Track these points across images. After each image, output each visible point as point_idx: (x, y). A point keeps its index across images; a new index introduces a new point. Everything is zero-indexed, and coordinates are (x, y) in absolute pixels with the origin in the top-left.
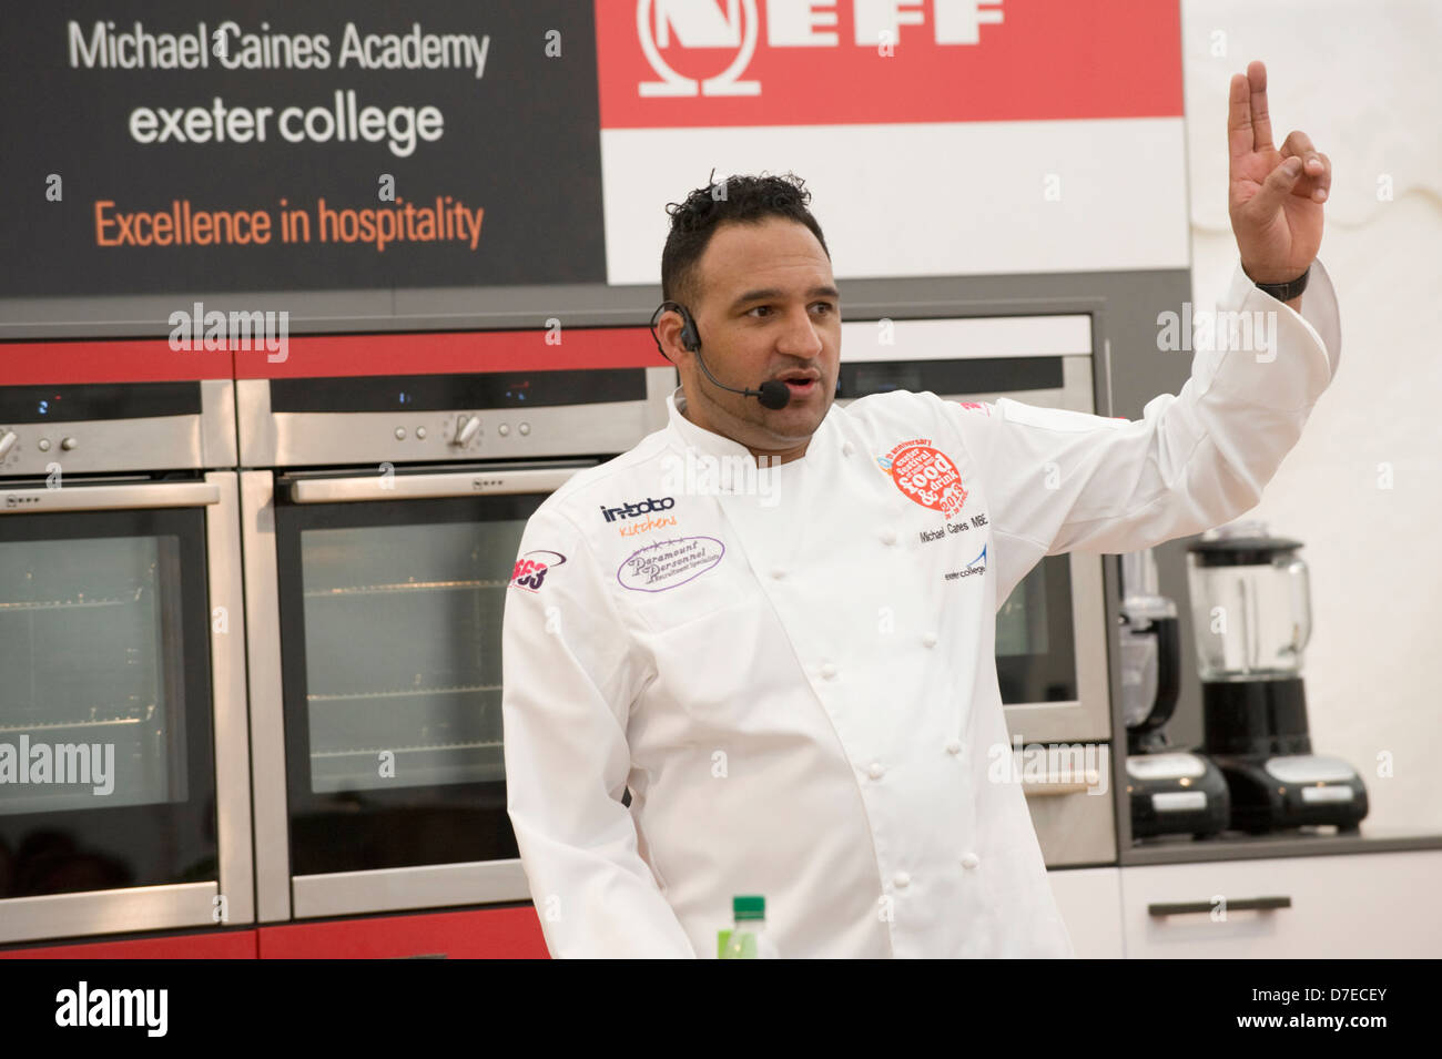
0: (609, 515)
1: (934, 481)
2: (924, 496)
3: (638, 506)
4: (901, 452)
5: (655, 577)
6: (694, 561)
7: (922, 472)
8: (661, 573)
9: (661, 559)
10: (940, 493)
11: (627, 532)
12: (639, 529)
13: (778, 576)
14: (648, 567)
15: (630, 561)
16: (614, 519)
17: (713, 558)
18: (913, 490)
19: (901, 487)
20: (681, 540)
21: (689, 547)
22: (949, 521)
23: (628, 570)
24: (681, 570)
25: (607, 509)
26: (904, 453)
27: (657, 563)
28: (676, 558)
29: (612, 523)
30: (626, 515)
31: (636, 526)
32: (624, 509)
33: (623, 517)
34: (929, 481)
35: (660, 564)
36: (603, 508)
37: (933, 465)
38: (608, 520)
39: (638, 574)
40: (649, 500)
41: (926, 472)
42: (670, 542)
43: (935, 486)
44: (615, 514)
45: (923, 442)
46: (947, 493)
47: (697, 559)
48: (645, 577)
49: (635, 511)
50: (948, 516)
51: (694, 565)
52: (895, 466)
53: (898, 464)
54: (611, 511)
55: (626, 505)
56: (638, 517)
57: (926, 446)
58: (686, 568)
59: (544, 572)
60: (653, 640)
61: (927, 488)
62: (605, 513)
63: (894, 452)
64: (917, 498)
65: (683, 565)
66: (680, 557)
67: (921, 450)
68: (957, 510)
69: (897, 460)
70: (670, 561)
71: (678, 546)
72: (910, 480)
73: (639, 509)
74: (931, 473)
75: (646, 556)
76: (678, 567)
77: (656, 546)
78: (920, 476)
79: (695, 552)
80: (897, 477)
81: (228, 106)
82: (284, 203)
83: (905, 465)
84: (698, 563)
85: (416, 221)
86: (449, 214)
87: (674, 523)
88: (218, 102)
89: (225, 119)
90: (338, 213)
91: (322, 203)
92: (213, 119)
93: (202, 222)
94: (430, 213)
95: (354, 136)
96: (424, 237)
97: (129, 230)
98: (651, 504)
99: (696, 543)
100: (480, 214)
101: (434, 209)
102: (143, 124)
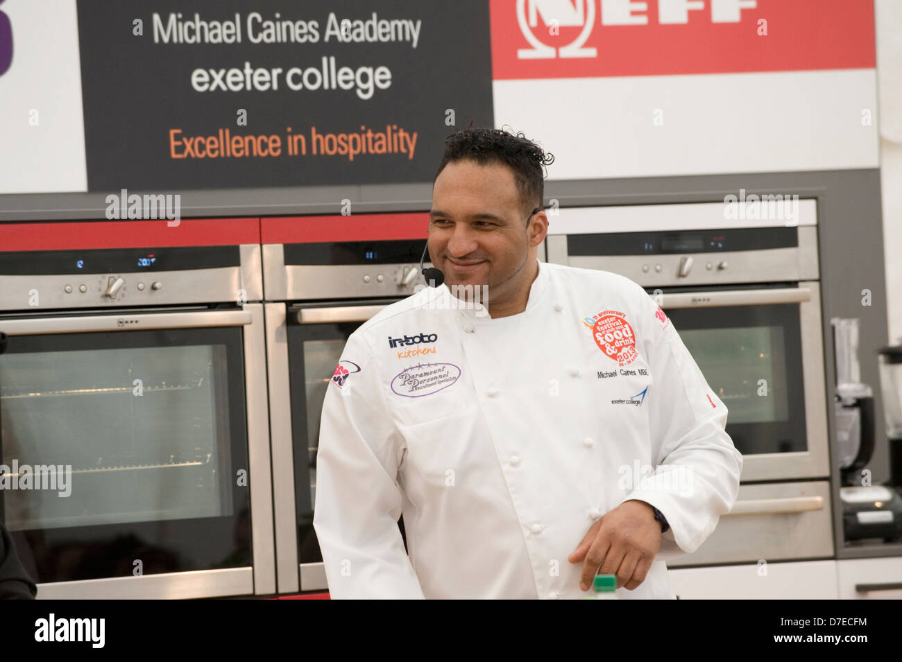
0: (393, 343)
1: (618, 340)
2: (608, 348)
3: (413, 338)
4: (604, 316)
5: (415, 388)
6: (441, 379)
7: (612, 333)
8: (420, 385)
9: (421, 376)
10: (619, 349)
11: (403, 355)
12: (411, 354)
13: (491, 396)
14: (411, 380)
15: (401, 376)
16: (395, 346)
17: (451, 379)
18: (602, 343)
19: (596, 338)
20: (436, 364)
21: (439, 370)
22: (622, 368)
23: (399, 381)
24: (432, 385)
25: (393, 338)
26: (606, 318)
27: (418, 378)
28: (430, 376)
29: (394, 348)
30: (404, 343)
31: (409, 352)
32: (403, 339)
33: (402, 345)
34: (615, 339)
35: (420, 379)
36: (390, 338)
37: (621, 330)
38: (392, 347)
39: (404, 384)
40: (421, 334)
41: (615, 333)
42: (429, 365)
43: (617, 344)
44: (397, 342)
45: (620, 314)
46: (624, 350)
47: (443, 379)
48: (408, 387)
49: (411, 341)
50: (622, 365)
51: (440, 382)
52: (596, 324)
53: (599, 323)
54: (395, 341)
55: (405, 337)
56: (412, 346)
57: (622, 317)
58: (434, 384)
59: (347, 376)
60: (407, 430)
61: (612, 344)
62: (390, 341)
63: (600, 315)
64: (603, 348)
65: (433, 381)
66: (433, 375)
67: (617, 319)
68: (630, 362)
69: (600, 321)
70: (426, 377)
71: (433, 368)
72: (603, 336)
73: (413, 340)
74: (618, 335)
75: (411, 373)
76: (430, 382)
77: (420, 366)
78: (610, 335)
79: (442, 373)
80: (595, 331)
81: (254, 67)
82: (289, 130)
83: (604, 325)
84: (442, 381)
85: (374, 141)
86: (395, 136)
87: (434, 352)
88: (247, 65)
89: (252, 76)
90: (324, 136)
91: (313, 130)
92: (244, 75)
93: (237, 142)
94: (382, 135)
95: (334, 86)
96: (379, 152)
97: (191, 148)
98: (422, 337)
99: (444, 367)
100: (415, 136)
101: (385, 133)
102: (200, 80)
